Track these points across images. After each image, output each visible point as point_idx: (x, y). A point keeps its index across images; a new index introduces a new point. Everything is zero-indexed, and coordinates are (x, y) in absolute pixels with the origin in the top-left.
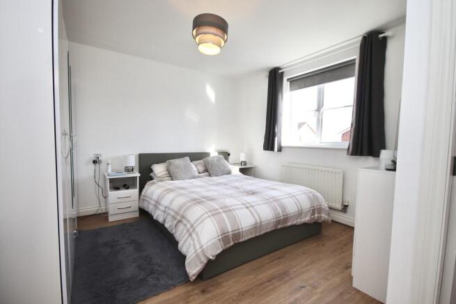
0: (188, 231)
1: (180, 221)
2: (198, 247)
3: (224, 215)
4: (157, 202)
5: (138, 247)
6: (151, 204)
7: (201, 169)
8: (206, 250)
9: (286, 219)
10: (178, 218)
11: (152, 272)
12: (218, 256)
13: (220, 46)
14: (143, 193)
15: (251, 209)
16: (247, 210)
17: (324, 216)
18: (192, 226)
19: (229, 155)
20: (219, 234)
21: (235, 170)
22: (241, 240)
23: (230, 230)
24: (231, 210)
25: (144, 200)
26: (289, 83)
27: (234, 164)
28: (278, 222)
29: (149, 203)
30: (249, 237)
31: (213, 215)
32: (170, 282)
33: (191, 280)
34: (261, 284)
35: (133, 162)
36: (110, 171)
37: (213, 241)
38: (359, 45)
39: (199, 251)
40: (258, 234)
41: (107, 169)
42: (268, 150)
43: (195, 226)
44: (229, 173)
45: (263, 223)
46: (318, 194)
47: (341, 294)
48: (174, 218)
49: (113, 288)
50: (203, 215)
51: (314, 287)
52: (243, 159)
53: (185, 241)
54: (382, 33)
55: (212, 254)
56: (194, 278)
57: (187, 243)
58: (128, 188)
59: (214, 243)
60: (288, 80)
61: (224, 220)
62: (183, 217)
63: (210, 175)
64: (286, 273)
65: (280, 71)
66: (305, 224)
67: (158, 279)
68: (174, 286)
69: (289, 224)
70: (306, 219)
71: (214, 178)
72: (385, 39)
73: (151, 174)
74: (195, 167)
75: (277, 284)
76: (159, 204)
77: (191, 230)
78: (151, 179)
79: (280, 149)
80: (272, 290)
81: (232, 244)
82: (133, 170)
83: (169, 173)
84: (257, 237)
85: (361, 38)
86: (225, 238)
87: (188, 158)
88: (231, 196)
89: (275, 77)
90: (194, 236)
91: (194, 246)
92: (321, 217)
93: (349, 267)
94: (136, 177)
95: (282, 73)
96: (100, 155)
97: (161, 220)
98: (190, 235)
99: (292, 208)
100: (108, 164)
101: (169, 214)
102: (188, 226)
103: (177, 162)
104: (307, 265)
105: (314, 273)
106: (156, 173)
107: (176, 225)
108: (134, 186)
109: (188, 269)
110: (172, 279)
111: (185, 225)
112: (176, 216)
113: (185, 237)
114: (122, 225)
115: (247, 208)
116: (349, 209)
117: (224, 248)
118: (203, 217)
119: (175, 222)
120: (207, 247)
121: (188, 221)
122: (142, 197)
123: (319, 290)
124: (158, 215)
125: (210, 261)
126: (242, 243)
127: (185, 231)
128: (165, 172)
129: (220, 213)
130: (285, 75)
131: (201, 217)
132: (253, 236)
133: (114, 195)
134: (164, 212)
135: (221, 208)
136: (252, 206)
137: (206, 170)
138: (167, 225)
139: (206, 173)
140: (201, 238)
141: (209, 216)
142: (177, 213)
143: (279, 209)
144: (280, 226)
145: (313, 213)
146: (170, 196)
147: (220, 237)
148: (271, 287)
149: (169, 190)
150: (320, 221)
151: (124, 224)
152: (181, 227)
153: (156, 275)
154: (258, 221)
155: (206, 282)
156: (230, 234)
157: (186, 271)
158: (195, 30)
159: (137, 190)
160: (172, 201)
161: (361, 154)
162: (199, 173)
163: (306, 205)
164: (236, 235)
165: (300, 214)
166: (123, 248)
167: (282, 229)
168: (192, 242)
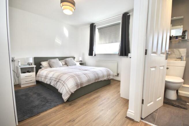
0: (62, 84)
1: (58, 81)
2: (67, 89)
3: (76, 77)
4: (46, 76)
5: (39, 95)
6: (43, 78)
7: (64, 63)
8: (70, 90)
9: (98, 78)
10: (57, 80)
11: (48, 102)
12: (75, 92)
13: (72, 11)
14: (38, 73)
15: (86, 75)
16: (85, 75)
17: (111, 77)
18: (64, 82)
19: (75, 58)
20: (75, 84)
21: (78, 64)
22: (83, 86)
23: (79, 82)
24: (79, 75)
25: (38, 77)
26: (98, 29)
27: (77, 62)
28: (96, 79)
29: (41, 77)
30: (86, 85)
31: (72, 77)
32: (56, 104)
33: (65, 101)
34: (91, 100)
35: (31, 61)
36: (20, 65)
37: (73, 86)
38: (121, 17)
39: (68, 90)
40: (89, 84)
41: (18, 64)
42: (90, 55)
43: (65, 82)
44: (75, 65)
45: (91, 80)
46: (109, 70)
47: (117, 99)
48: (55, 81)
49: (31, 109)
50: (68, 77)
51: (109, 99)
52: (80, 59)
53: (61, 88)
54: (128, 13)
55: (73, 91)
56: (66, 101)
57: (62, 88)
58: (30, 72)
59: (73, 87)
60: (97, 28)
61: (76, 78)
62: (59, 79)
63: (68, 66)
64: (99, 96)
65: (94, 25)
66: (105, 80)
67: (51, 104)
68: (58, 105)
69: (100, 80)
70: (105, 78)
71: (69, 67)
72: (129, 15)
73: (41, 66)
74: (61, 63)
75: (97, 99)
76: (47, 77)
77: (64, 83)
78: (41, 68)
79: (95, 55)
80: (95, 101)
81: (80, 87)
82: (31, 64)
83: (50, 65)
84: (88, 85)
85: (122, 15)
86: (77, 85)
87: (58, 59)
88: (78, 71)
89: (92, 27)
90: (65, 85)
91: (66, 89)
92: (110, 77)
93: (119, 92)
94: (34, 67)
95: (95, 25)
96: (14, 57)
97: (48, 83)
98: (63, 85)
99: (101, 74)
100: (19, 62)
101: (52, 80)
102: (62, 82)
103: (53, 60)
104: (106, 93)
105: (108, 95)
106: (43, 65)
107: (56, 83)
108: (33, 71)
109: (63, 98)
110: (56, 103)
111: (61, 82)
112: (56, 80)
113: (61, 87)
114: (29, 88)
115: (85, 74)
116: (119, 75)
117: (77, 89)
118: (68, 78)
119: (56, 82)
120: (71, 88)
121: (62, 80)
122: (37, 75)
123: (110, 99)
124: (47, 81)
125: (72, 94)
126: (83, 87)
127: (61, 84)
128: (48, 65)
129: (75, 76)
130: (96, 26)
131: (67, 78)
132: (87, 84)
133: (23, 75)
134: (50, 79)
135: (75, 75)
136: (86, 74)
137: (66, 64)
138: (52, 84)
139: (66, 65)
140: (68, 85)
141: (71, 78)
142: (56, 79)
143: (96, 75)
144: (96, 81)
145: (108, 76)
146: (52, 73)
147: (75, 85)
148: (94, 100)
149: (51, 71)
150: (109, 79)
151: (30, 88)
152: (59, 83)
153: (49, 102)
154: (89, 79)
155: (70, 102)
156: (79, 83)
157: (63, 99)
158: (62, 4)
159: (34, 73)
160: (53, 75)
161: (123, 56)
162: (63, 65)
163: (105, 73)
164: (81, 84)
165: (103, 76)
166: (32, 96)
167: (97, 82)
168: (64, 88)
